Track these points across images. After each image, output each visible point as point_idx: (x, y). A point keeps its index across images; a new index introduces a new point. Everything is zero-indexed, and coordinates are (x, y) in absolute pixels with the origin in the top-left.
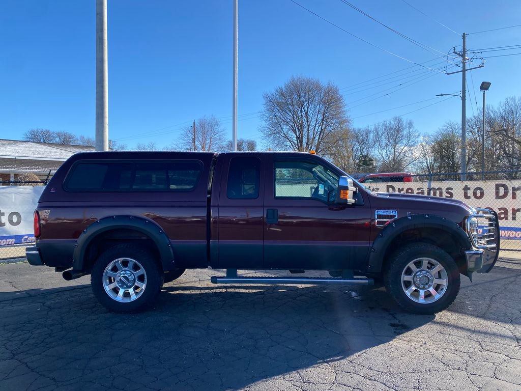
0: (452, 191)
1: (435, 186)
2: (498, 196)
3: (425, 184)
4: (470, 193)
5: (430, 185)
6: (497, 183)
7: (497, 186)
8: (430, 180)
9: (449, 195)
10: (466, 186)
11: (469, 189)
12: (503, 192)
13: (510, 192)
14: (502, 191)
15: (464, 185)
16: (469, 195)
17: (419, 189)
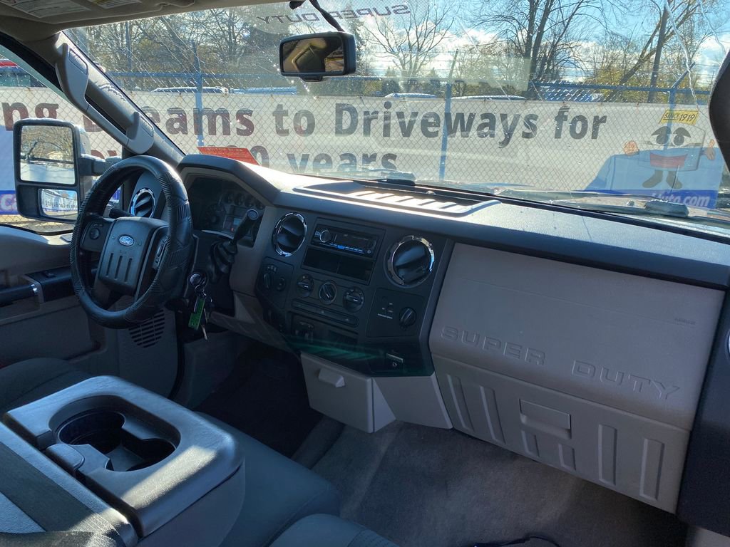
0: (251, 118)
1: (212, 104)
2: (339, 131)
3: (187, 100)
4: (288, 123)
5: (199, 102)
6: (339, 101)
7: (340, 110)
8: (199, 91)
9: (245, 128)
10: (280, 106)
11: (286, 113)
12: (349, 122)
13: (361, 122)
14: (347, 119)
15: (275, 105)
16: (285, 126)
17: (171, 111)
